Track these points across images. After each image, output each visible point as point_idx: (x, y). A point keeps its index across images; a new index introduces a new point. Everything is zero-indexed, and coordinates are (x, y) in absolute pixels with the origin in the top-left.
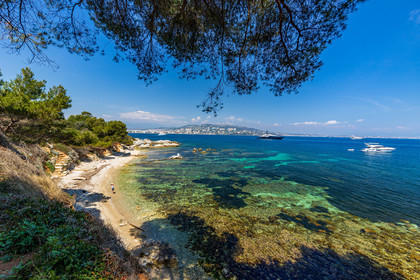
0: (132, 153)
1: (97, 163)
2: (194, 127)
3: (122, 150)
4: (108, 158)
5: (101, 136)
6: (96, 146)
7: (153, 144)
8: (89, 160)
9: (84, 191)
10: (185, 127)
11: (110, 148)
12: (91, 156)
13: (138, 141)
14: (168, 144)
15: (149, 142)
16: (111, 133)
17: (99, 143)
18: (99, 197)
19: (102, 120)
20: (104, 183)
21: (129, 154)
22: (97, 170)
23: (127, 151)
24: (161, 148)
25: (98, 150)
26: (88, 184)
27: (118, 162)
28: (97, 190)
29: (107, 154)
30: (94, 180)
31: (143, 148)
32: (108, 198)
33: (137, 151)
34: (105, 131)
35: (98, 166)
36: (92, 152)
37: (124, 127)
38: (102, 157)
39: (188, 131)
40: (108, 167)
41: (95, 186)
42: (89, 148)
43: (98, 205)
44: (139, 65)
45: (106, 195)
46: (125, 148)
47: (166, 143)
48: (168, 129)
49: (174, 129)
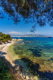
0: (12, 42)
1: (4, 45)
2: (27, 35)
3: (9, 42)
5: (5, 38)
6: (3, 41)
9: (1, 52)
11: (7, 41)
12: (2, 43)
13: (13, 39)
15: (16, 39)
16: (7, 37)
17: (4, 40)
18: (4, 53)
19: (5, 34)
20: (6, 50)
21: (11, 43)
22: (4, 47)
23: (11, 42)
26: (2, 50)
27: (9, 45)
28: (4, 52)
29: (6, 43)
30: (3, 49)
33: (13, 42)
34: (5, 37)
36: (3, 42)
37: (10, 36)
38: (5, 43)
39: (26, 36)
40: (6, 46)
41: (4, 50)
43: (5, 55)
45: (6, 53)
46: (10, 41)
47: (20, 40)
48: (21, 36)
49: (22, 36)
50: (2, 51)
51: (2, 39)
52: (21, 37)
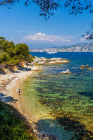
0: (33, 68)
1: (9, 75)
3: (25, 66)
4: (17, 72)
5: (12, 55)
6: (9, 63)
7: (48, 61)
8: (4, 73)
9: (3, 95)
10: (75, 46)
11: (18, 64)
12: (6, 70)
13: (37, 59)
14: (60, 61)
15: (45, 59)
16: (18, 53)
17: (11, 61)
18: (11, 99)
19: (12, 43)
20: (14, 90)
21: (30, 69)
22: (10, 81)
23: (29, 67)
24: (54, 64)
25: (10, 66)
26: (5, 90)
27: (23, 75)
28: (10, 95)
29: (16, 69)
30: (8, 87)
31: (40, 65)
32: (17, 100)
33: (36, 67)
34: (14, 51)
35: (10, 78)
36: (6, 67)
37: (27, 48)
38: (13, 71)
39: (78, 49)
40: (16, 79)
41: (9, 91)
42: (4, 65)
44: (41, 5)
45: (15, 98)
46: (27, 65)
47: (58, 60)
48: (61, 48)
49: (65, 47)
50: (4, 92)
51: (5, 59)
52: (61, 51)
